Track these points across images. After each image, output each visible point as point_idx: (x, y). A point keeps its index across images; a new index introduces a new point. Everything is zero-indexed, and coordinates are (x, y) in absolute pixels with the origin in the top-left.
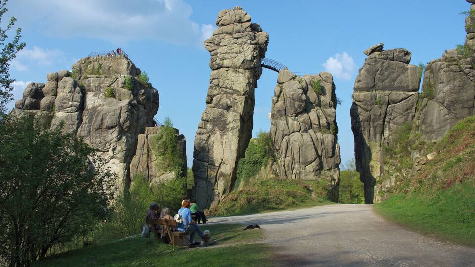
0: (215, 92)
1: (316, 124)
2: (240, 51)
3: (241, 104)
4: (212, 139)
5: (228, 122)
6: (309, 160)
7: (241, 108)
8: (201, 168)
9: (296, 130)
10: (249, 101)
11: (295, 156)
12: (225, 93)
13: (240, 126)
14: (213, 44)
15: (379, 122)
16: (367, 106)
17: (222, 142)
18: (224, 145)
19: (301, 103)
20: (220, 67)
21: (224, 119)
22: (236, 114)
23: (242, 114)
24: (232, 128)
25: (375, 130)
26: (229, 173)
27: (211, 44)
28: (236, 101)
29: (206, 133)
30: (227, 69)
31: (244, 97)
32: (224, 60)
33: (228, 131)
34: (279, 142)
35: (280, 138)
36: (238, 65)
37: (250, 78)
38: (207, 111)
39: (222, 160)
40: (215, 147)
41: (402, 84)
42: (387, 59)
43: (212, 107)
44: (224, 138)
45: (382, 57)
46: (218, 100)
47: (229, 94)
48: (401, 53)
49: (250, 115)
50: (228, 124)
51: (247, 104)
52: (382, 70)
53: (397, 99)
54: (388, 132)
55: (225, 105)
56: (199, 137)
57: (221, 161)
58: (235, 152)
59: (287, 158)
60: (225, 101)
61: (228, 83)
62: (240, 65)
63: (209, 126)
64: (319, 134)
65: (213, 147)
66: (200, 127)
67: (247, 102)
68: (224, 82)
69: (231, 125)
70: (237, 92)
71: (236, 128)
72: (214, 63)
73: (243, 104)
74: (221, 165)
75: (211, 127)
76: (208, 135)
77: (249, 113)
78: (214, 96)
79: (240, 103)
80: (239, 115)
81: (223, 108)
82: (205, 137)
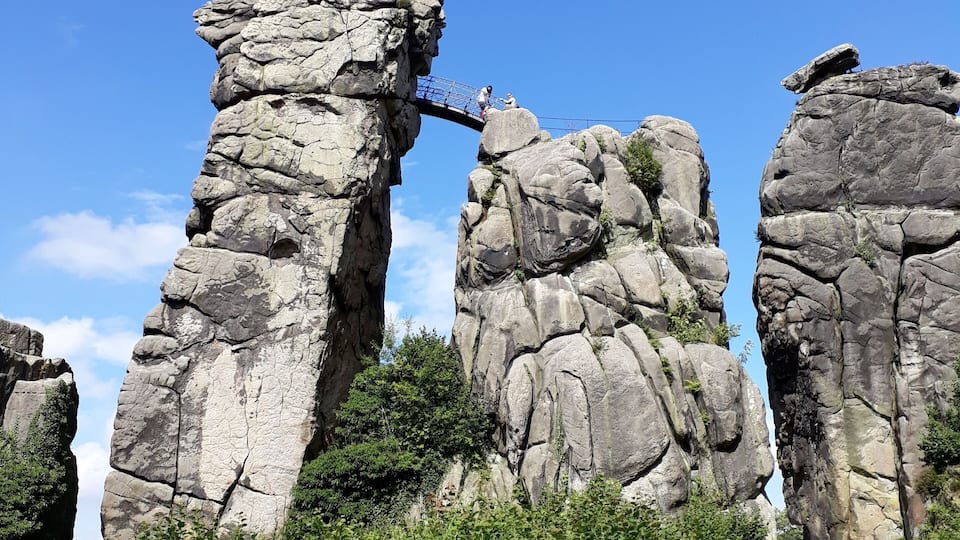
0: (222, 186)
1: (649, 305)
2: (332, 31)
3: (332, 230)
4: (200, 377)
5: (273, 307)
6: (637, 457)
7: (329, 250)
8: (137, 511)
9: (565, 326)
10: (367, 226)
11: (569, 441)
12: (266, 188)
13: (324, 322)
14: (227, 16)
15: (876, 321)
16: (824, 260)
17: (243, 392)
18: (251, 405)
19: (584, 217)
20: (248, 93)
21: (259, 291)
22: (312, 273)
23: (334, 271)
24: (292, 330)
25: (863, 353)
26: (270, 528)
27: (220, 17)
28: (311, 220)
29: (176, 353)
30: (278, 97)
31: (347, 202)
32: (268, 67)
33: (271, 343)
34: (491, 379)
35: (496, 367)
36: (322, 81)
37: (371, 131)
38: (183, 261)
39: (240, 471)
40: (211, 413)
41: (944, 182)
42: (877, 97)
43: (208, 245)
44: (255, 371)
45: (861, 88)
46: (237, 214)
47: (284, 192)
48: (927, 74)
49: (368, 285)
50: (272, 315)
51: (358, 235)
52: (865, 132)
53: (934, 232)
54: (916, 359)
55: (261, 235)
56: (142, 369)
57: (233, 477)
58: (299, 432)
59: (532, 453)
60: (266, 217)
61: (280, 151)
62: (332, 82)
63: (190, 323)
64: (670, 345)
65: (202, 413)
66: (148, 331)
67: (358, 226)
68: (264, 147)
69: (284, 318)
70: (319, 185)
71: (309, 330)
72: (229, 80)
73: (341, 229)
74: (235, 496)
75: (198, 328)
76: (183, 360)
77: (365, 273)
78: (219, 201)
79: (326, 226)
80: (322, 274)
81: (253, 248)
82: (165, 370)
